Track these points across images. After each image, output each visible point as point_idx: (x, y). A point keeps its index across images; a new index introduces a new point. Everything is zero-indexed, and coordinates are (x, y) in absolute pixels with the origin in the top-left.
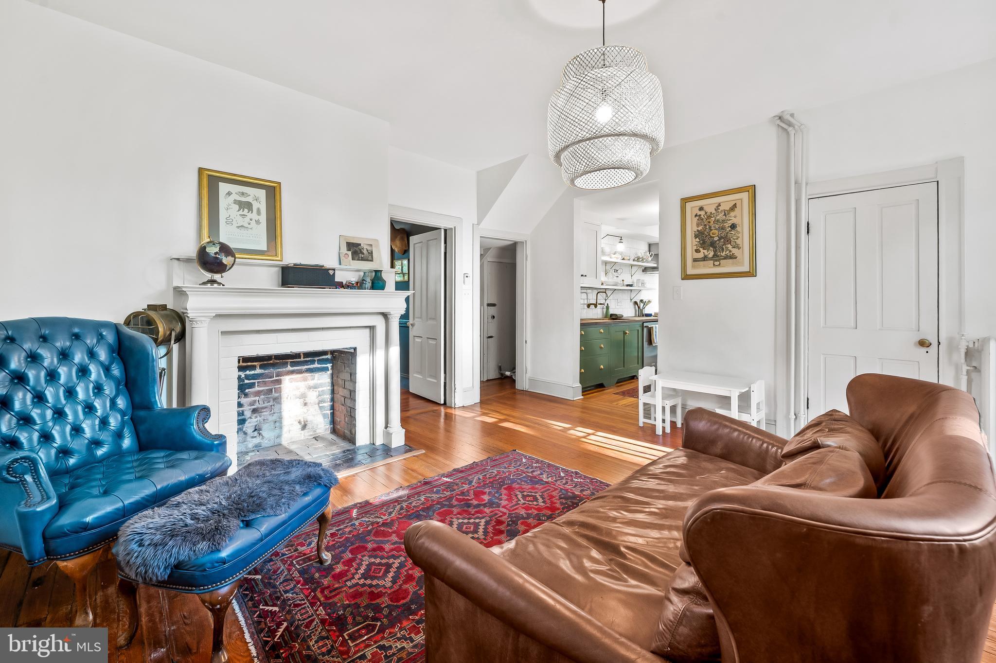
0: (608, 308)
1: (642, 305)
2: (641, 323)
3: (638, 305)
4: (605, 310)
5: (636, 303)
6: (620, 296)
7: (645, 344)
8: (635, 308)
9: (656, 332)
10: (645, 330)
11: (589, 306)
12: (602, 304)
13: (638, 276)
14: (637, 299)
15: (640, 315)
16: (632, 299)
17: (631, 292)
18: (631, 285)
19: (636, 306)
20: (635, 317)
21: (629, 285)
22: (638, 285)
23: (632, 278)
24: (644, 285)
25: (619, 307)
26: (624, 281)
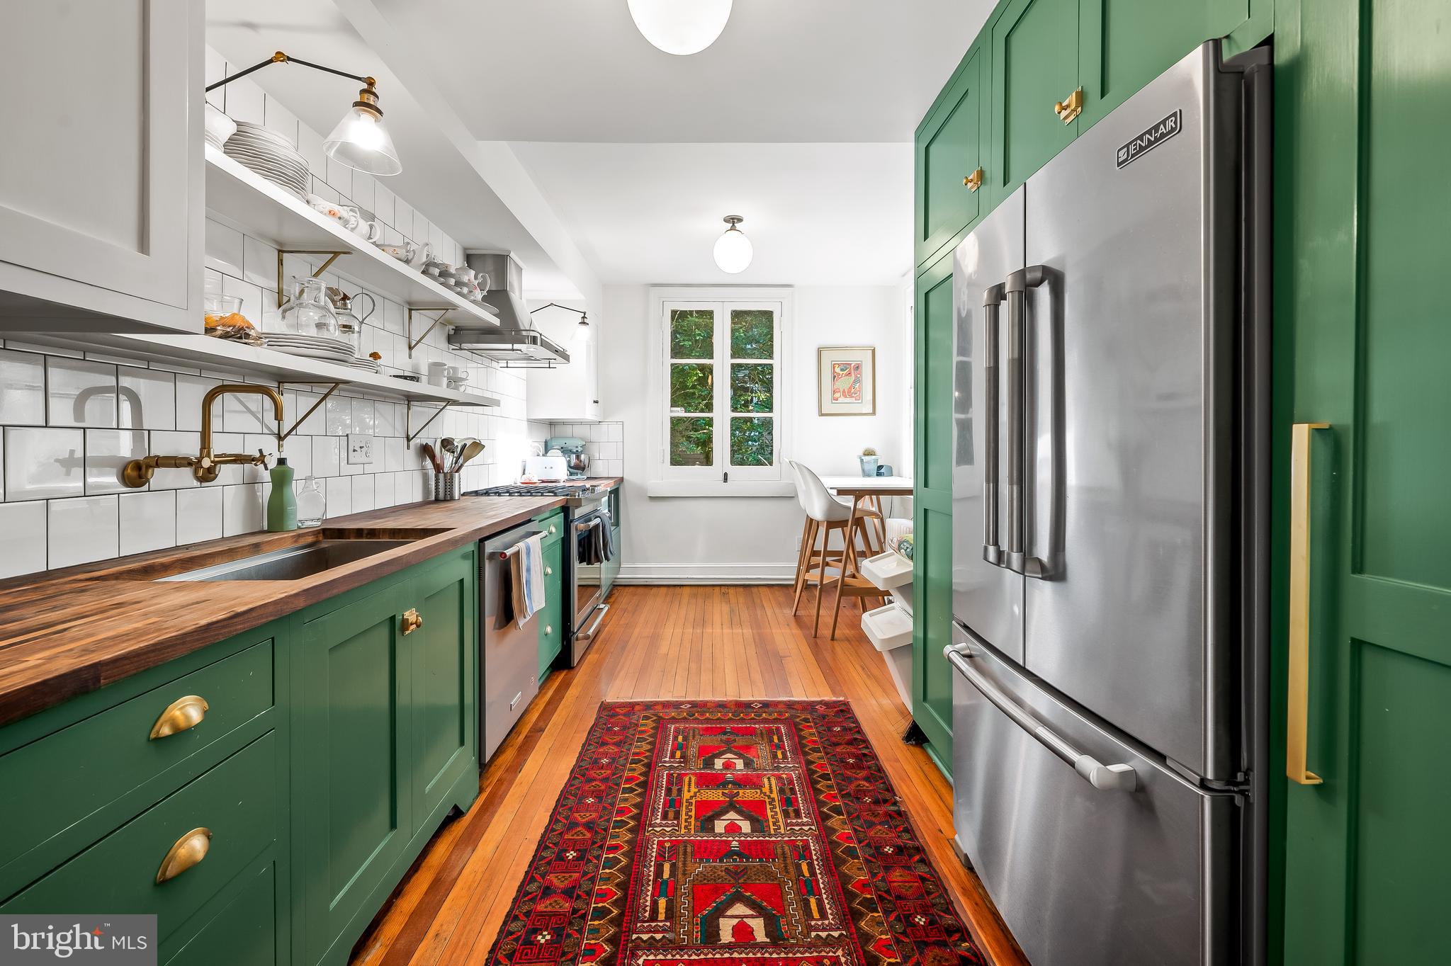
0: (282, 476)
1: (448, 460)
2: (471, 547)
3: (433, 458)
4: (266, 490)
5: (426, 451)
7: (490, 621)
8: (423, 468)
9: (528, 570)
10: (491, 573)
11: (136, 475)
12: (249, 459)
13: (433, 351)
14: (431, 436)
15: (441, 495)
16: (414, 437)
17: (409, 408)
18: (412, 378)
19: (428, 463)
20: (425, 503)
21: (405, 378)
22: (438, 384)
23: (410, 357)
24: (456, 388)
25: (359, 469)
26: (380, 357)
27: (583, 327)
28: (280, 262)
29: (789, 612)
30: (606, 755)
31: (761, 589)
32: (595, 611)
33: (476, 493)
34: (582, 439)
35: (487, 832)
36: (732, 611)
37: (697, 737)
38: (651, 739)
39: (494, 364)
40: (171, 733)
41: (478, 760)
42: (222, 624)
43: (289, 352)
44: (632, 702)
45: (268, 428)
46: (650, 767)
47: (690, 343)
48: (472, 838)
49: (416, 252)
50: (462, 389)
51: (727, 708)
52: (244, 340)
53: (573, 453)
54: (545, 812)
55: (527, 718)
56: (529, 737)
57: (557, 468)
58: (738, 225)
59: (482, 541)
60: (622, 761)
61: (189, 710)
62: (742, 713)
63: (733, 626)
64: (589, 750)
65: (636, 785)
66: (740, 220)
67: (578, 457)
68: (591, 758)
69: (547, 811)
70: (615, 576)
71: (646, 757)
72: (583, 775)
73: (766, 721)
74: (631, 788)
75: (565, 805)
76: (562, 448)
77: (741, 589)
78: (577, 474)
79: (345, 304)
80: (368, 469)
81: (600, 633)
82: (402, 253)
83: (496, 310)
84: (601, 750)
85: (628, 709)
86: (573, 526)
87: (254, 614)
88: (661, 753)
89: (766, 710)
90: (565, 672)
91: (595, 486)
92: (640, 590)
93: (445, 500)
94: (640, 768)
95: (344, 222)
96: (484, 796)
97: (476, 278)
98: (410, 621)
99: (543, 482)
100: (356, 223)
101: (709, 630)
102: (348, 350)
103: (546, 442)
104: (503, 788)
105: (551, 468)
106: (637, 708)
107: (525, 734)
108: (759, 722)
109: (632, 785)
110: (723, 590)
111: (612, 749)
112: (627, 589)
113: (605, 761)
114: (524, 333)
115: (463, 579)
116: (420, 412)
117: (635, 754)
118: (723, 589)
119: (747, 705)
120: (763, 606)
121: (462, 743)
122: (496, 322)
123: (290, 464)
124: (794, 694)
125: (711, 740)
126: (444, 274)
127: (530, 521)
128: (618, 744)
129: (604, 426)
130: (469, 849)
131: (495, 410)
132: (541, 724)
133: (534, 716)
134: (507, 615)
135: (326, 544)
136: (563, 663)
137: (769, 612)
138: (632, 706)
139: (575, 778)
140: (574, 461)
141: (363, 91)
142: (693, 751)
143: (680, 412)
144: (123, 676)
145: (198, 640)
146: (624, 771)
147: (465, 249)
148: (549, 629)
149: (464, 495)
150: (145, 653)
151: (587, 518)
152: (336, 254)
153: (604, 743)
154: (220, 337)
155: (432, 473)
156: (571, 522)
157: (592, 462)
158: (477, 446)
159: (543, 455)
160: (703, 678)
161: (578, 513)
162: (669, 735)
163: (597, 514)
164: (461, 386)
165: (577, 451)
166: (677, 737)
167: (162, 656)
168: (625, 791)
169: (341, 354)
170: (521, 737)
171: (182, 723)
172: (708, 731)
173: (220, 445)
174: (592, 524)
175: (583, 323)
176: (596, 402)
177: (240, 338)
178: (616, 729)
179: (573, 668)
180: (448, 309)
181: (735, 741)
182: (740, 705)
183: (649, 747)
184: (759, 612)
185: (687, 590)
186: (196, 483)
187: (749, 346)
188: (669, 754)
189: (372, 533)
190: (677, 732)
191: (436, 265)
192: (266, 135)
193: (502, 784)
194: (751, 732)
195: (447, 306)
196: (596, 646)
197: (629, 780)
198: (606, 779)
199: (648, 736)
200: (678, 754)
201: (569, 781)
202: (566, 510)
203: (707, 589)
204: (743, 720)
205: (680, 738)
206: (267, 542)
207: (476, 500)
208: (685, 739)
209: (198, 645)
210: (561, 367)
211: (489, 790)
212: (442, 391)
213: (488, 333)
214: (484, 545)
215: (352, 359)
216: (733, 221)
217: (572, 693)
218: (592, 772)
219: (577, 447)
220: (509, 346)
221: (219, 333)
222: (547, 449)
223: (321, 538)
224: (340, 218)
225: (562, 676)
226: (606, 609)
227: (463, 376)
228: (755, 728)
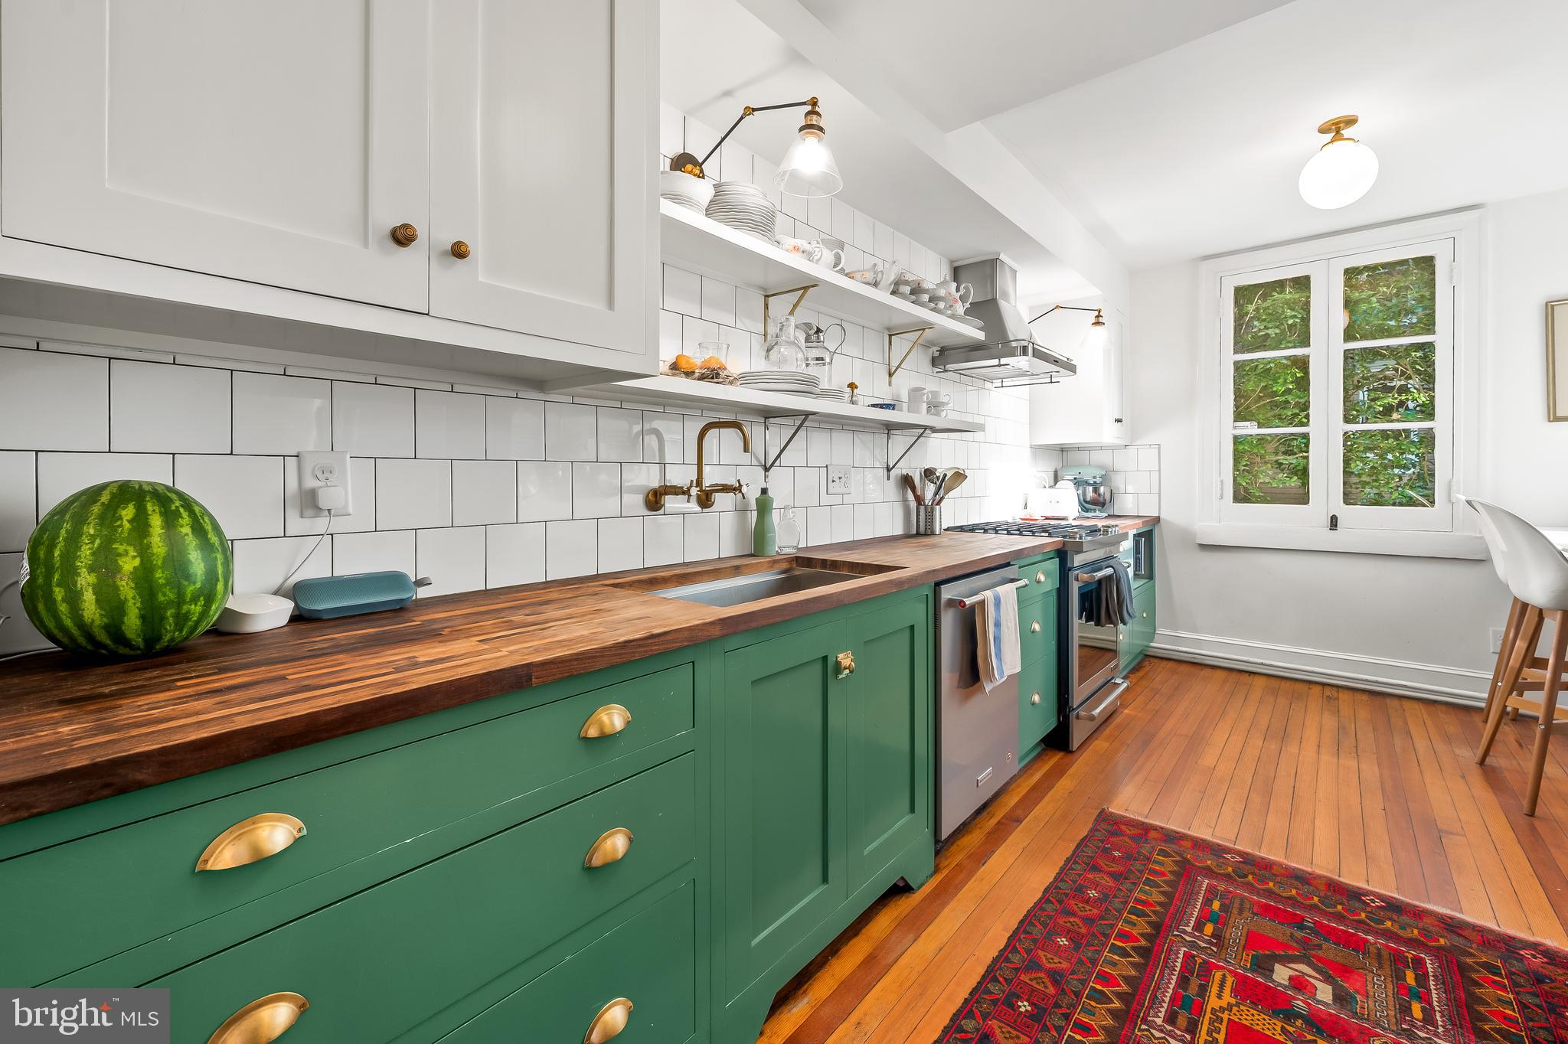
0: (764, 505)
1: (930, 490)
2: (928, 591)
3: (914, 490)
4: (753, 517)
5: (907, 481)
6: (839, 449)
8: (905, 501)
9: (998, 624)
10: (948, 622)
11: (654, 501)
12: (732, 489)
13: (916, 375)
14: (913, 467)
15: (921, 529)
16: (894, 467)
17: (889, 438)
18: (888, 406)
19: (910, 496)
20: (907, 536)
21: (881, 406)
22: (917, 411)
23: (890, 384)
24: (938, 414)
25: (837, 499)
26: (856, 387)
27: (1098, 328)
28: (766, 306)
29: (1469, 755)
30: (1096, 885)
31: (1406, 704)
32: (1108, 685)
33: (961, 529)
34: (1101, 467)
35: (933, 925)
36: (1341, 729)
37: (1246, 913)
38: (1166, 888)
39: (988, 385)
40: (596, 736)
41: (933, 833)
42: (639, 643)
43: (760, 388)
44: (1146, 824)
45: (758, 460)
46: (1159, 930)
47: (1277, 331)
48: (916, 924)
49: (884, 272)
50: (944, 414)
51: (1309, 884)
52: (715, 380)
53: (1090, 485)
54: (1003, 930)
55: (1004, 799)
56: (1003, 824)
57: (1065, 504)
58: (1346, 133)
59: (938, 584)
60: (1117, 904)
61: (614, 718)
62: (1340, 904)
63: (1341, 755)
64: (1073, 869)
65: (1133, 948)
66: (1351, 121)
67: (1096, 490)
68: (1075, 882)
69: (1005, 929)
70: (1146, 643)
71: (1155, 912)
72: (1060, 902)
73: (1388, 935)
74: (1123, 949)
75: (1028, 933)
76: (1075, 478)
77: (1365, 697)
78: (1095, 510)
79: (818, 338)
80: (847, 499)
81: (1115, 716)
82: (870, 276)
83: (981, 323)
84: (1090, 876)
85: (1139, 831)
86: (1073, 574)
87: (669, 637)
88: (1180, 917)
89: (1395, 917)
90: (1061, 754)
91: (1109, 527)
92: (1183, 668)
93: (926, 535)
94: (1141, 927)
95: (809, 255)
96: (939, 877)
97: (958, 290)
98: (843, 665)
99: (1047, 518)
100: (820, 254)
101: (1293, 749)
102: (813, 382)
103: (1056, 473)
104: (962, 876)
105: (1058, 502)
106: (1153, 834)
107: (999, 818)
108: (1376, 933)
109: (1127, 946)
110: (1328, 692)
111: (1107, 881)
112: (1164, 663)
113: (1092, 893)
114: (1014, 344)
115: (913, 626)
116: (900, 442)
117: (1138, 901)
118: (1331, 691)
119: (1356, 895)
120: (1409, 733)
121: (912, 810)
122: (980, 336)
123: (770, 493)
124: (1464, 904)
125: (1269, 928)
126: (916, 290)
127: (1008, 565)
128: (1117, 876)
129: (1132, 451)
130: (911, 937)
131: (978, 436)
132: (1019, 812)
133: (1012, 800)
134: (972, 672)
135: (799, 571)
136: (1057, 740)
137: (1421, 744)
138: (1146, 829)
139: (1049, 901)
140: (1090, 493)
141: (808, 113)
142: (1236, 933)
143: (1250, 429)
144: (550, 678)
145: (615, 655)
146: (1118, 919)
147: (952, 262)
148: (1036, 698)
149: (948, 529)
150: (570, 661)
151: (1095, 566)
152: (806, 288)
153: (1095, 868)
154: (699, 380)
155: (913, 504)
156: (1070, 569)
157: (1115, 496)
158: (959, 476)
159: (1051, 487)
160: (1271, 819)
161: (1078, 560)
162: (1198, 893)
163: (1111, 562)
164: (943, 411)
165: (1095, 482)
166: (1212, 901)
167: (583, 666)
168: (1114, 949)
169: (807, 386)
170: (993, 821)
171: (608, 730)
172: (1266, 911)
173: (711, 477)
174: (1099, 575)
175: (1097, 323)
176: (1119, 421)
177: (713, 378)
178: (1117, 854)
179: (1072, 752)
180: (924, 329)
181: (1319, 947)
182: (1336, 889)
183: (1162, 899)
184: (1398, 741)
185: (1260, 682)
186: (699, 509)
187: (1393, 323)
188: (1192, 923)
189: (835, 565)
190: (1211, 894)
191: (907, 283)
192: (741, 189)
193: (961, 871)
194: (1359, 945)
195: (923, 326)
196: (1107, 731)
197: (1124, 936)
198: (1089, 921)
199: (1164, 882)
200: (1209, 929)
201: (1040, 901)
202: (1062, 555)
203: (1298, 686)
204: (1339, 918)
205: (1216, 905)
206: (746, 565)
207: (956, 537)
208: (1224, 908)
209: (617, 660)
210: (1066, 380)
211: (945, 872)
212: (922, 418)
213: (974, 350)
214: (940, 589)
215: (817, 391)
216: (1336, 128)
217: (1065, 784)
218: (1072, 902)
219: (1095, 477)
220: (995, 362)
221: (697, 375)
222: (1056, 479)
223: (794, 566)
224: (803, 252)
225: (1056, 757)
226: (1125, 685)
227: (945, 400)
228: (1367, 941)
